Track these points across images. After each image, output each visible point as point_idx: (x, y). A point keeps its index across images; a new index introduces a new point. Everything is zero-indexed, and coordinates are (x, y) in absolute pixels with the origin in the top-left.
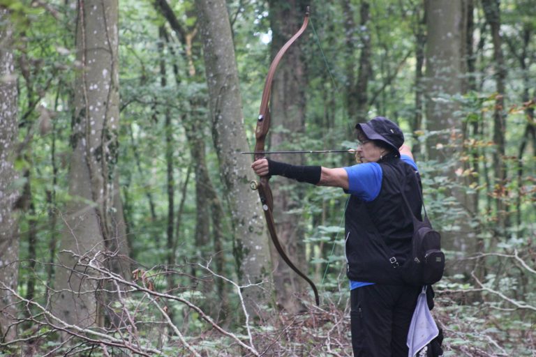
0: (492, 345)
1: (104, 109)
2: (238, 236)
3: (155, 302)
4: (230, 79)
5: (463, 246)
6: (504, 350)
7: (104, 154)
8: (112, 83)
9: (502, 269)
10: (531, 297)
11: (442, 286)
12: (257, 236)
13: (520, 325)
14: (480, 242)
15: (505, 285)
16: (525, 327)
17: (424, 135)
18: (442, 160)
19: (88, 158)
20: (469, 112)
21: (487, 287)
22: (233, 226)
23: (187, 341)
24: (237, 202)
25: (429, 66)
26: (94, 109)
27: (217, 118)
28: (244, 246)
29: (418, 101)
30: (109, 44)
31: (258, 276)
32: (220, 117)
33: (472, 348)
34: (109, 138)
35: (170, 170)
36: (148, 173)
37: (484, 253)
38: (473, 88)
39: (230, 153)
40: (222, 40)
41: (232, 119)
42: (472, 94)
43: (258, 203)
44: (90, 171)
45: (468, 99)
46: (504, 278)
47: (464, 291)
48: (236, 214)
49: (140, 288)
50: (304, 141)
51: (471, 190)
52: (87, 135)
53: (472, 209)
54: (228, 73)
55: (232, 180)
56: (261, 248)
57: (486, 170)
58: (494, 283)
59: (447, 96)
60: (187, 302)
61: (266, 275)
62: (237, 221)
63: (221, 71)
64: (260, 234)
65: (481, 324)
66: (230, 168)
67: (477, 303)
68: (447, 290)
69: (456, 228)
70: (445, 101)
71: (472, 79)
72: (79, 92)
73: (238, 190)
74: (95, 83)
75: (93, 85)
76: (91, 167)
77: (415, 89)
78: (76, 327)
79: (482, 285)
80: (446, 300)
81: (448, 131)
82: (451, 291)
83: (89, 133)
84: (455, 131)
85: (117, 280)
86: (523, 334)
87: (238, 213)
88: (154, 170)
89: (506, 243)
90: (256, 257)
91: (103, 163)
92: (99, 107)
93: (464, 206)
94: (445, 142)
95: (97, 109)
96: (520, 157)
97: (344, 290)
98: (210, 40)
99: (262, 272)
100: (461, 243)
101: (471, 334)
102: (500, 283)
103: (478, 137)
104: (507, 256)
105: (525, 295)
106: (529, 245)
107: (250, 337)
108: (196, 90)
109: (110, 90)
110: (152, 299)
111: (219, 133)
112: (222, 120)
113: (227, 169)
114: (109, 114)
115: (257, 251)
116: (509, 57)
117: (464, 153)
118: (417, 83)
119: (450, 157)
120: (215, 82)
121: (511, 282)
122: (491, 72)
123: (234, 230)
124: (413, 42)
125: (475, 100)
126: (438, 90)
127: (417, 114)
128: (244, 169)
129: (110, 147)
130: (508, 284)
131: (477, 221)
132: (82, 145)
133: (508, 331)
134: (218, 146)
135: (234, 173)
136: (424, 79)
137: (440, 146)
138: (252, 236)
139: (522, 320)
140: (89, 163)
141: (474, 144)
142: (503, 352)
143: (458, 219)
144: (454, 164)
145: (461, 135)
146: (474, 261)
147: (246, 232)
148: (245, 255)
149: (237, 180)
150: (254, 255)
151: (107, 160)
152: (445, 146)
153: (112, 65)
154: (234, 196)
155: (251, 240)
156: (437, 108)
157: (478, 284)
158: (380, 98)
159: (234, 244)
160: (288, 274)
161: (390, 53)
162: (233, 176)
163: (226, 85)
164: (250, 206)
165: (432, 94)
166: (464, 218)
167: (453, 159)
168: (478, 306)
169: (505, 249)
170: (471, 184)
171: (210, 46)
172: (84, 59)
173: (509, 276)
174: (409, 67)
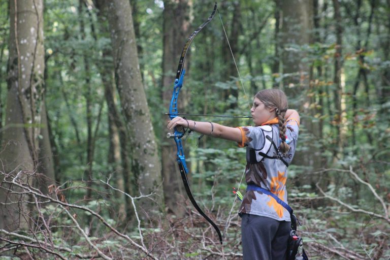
0: (332, 240)
1: (32, 58)
2: (135, 157)
3: (66, 210)
4: (128, 35)
5: (312, 162)
6: (342, 245)
7: (32, 94)
8: (38, 38)
9: (340, 180)
10: (363, 202)
11: (293, 195)
12: (150, 156)
13: (355, 224)
14: (323, 159)
15: (343, 193)
16: (358, 226)
17: (280, 77)
18: (294, 97)
19: (20, 97)
20: (315, 58)
21: (328, 195)
22: (132, 149)
23: (92, 241)
24: (135, 130)
25: (285, 23)
26: (24, 58)
27: (118, 65)
28: (140, 165)
29: (277, 51)
30: (36, 8)
31: (151, 188)
32: (121, 64)
33: (317, 244)
34: (36, 81)
35: (88, 105)
36: (74, 107)
37: (326, 168)
38: (318, 40)
39: (128, 92)
40: (121, 4)
41: (130, 66)
42: (317, 45)
43: (151, 131)
44: (22, 107)
45: (314, 49)
46: (341, 187)
47: (311, 198)
48: (134, 140)
49: (53, 200)
50: (188, 82)
51: (316, 119)
52: (19, 79)
53: (318, 133)
54: (127, 30)
55: (131, 113)
56: (153, 166)
57: (329, 103)
58: (334, 192)
59: (297, 46)
60: (91, 211)
61: (157, 186)
62: (134, 145)
63: (121, 28)
64: (153, 155)
65: (324, 225)
66: (128, 104)
67: (320, 208)
68: (297, 198)
69: (305, 149)
70: (296, 50)
71: (317, 33)
72: (13, 45)
73: (135, 121)
74: (25, 38)
75: (24, 40)
76: (23, 104)
77: (274, 42)
78: (4, 230)
79: (324, 194)
80: (297, 205)
81: (298, 73)
82: (300, 198)
83: (21, 77)
84: (303, 73)
85: (35, 194)
86: (357, 232)
87: (136, 139)
88: (80, 105)
89: (344, 160)
90: (150, 173)
91: (31, 101)
92: (28, 57)
93: (310, 132)
94: (296, 82)
95: (26, 59)
96: (355, 93)
97: (218, 198)
98: (112, 4)
99: (154, 185)
100: (309, 160)
101: (316, 234)
102: (338, 191)
103: (322, 78)
104: (344, 171)
105: (358, 200)
106: (361, 162)
107: (141, 237)
108: (104, 43)
109: (37, 44)
110: (64, 208)
111: (120, 77)
112: (122, 67)
113: (127, 104)
114: (36, 62)
115: (150, 168)
116: (346, 17)
117: (311, 91)
118: (276, 37)
119: (299, 94)
120: (116, 37)
121: (347, 190)
122: (332, 28)
123: (132, 152)
124: (273, 6)
125: (319, 49)
126: (291, 42)
127: (276, 61)
128: (140, 104)
129: (37, 88)
130: (345, 192)
131: (321, 143)
132: (15, 87)
133: (345, 229)
134: (119, 86)
135: (132, 108)
136: (280, 34)
137: (292, 85)
138: (146, 156)
139: (356, 220)
140: (21, 100)
141: (318, 83)
142: (341, 246)
143: (306, 142)
144: (302, 99)
145: (308, 76)
146: (319, 175)
147: (141, 154)
148: (141, 171)
149: (134, 113)
150: (148, 171)
151: (35, 98)
152: (296, 85)
153: (38, 25)
154: (132, 126)
155: (146, 159)
156: (291, 56)
157: (321, 193)
158: (247, 49)
159: (132, 163)
160: (177, 184)
161: (256, 15)
162: (131, 110)
163: (125, 39)
164: (145, 133)
165: (286, 45)
166: (311, 141)
167: (302, 96)
168: (321, 210)
169: (342, 165)
170: (316, 114)
171: (112, 9)
172: (16, 19)
173: (346, 186)
174: (270, 25)
